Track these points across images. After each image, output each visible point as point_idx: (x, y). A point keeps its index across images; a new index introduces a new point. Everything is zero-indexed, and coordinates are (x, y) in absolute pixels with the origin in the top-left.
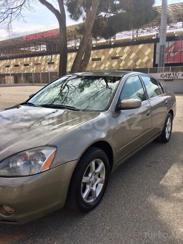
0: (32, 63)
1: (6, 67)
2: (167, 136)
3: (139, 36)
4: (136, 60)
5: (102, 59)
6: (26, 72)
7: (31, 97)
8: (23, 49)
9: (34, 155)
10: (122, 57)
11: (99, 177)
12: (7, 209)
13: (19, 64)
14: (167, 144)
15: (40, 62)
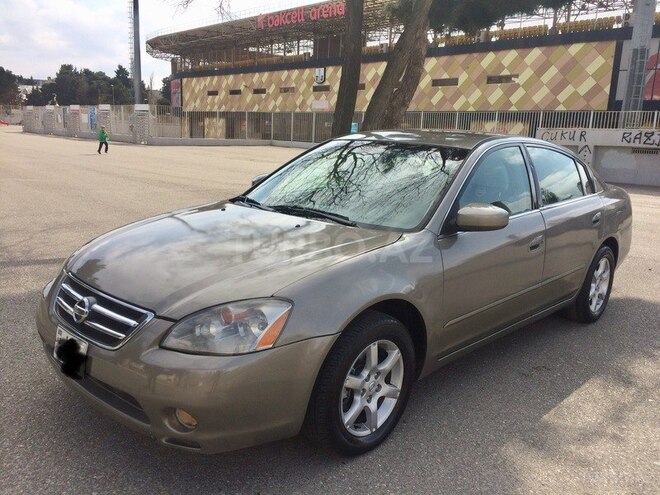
0: (273, 87)
1: (210, 93)
2: (594, 307)
3: (572, 19)
4: (557, 88)
5: (460, 82)
6: (255, 109)
7: (256, 185)
8: (255, 49)
9: (245, 315)
10: (517, 76)
11: (388, 381)
12: (184, 417)
13: (242, 88)
14: (592, 327)
15: (293, 85)
